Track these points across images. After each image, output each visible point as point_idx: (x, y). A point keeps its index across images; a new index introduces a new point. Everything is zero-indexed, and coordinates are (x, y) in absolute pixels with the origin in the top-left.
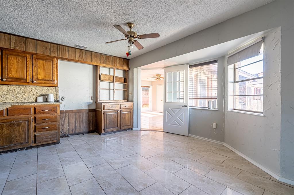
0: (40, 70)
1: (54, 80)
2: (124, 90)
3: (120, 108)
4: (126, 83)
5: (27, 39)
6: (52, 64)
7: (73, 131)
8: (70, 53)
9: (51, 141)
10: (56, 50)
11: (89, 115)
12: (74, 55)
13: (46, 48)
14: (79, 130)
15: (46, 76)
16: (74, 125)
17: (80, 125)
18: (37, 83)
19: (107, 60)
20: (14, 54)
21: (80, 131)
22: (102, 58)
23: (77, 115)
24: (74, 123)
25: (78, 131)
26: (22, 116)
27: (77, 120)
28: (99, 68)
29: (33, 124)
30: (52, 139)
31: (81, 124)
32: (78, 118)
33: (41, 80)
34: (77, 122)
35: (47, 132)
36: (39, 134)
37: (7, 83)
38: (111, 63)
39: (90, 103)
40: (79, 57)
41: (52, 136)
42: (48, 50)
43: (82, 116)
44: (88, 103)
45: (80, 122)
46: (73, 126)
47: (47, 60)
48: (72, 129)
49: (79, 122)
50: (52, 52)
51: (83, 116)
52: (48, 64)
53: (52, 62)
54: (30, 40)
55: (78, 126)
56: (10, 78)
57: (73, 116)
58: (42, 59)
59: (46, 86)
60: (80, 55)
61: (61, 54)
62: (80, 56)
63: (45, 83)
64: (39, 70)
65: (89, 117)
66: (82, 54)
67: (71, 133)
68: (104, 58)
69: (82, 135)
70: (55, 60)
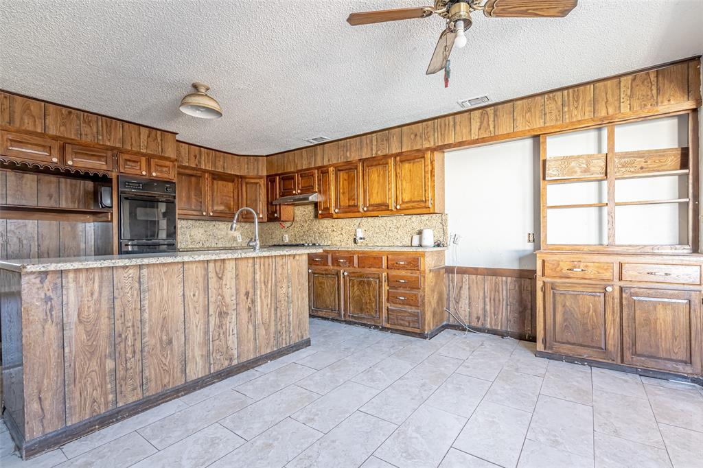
0: (407, 183)
1: (427, 199)
2: (680, 203)
3: (621, 279)
4: (687, 171)
5: (390, 131)
6: (423, 165)
7: (478, 321)
8: (458, 127)
9: (409, 326)
10: (432, 133)
11: (520, 286)
12: (468, 129)
13: (416, 135)
14: (493, 322)
15: (414, 194)
16: (481, 306)
17: (497, 309)
18: (402, 210)
19: (569, 106)
20: (375, 163)
21: (496, 324)
22: (551, 106)
23: (489, 282)
24: (481, 301)
25: (491, 324)
26: (372, 269)
27: (488, 295)
28: (545, 142)
29: (385, 288)
30: (411, 325)
31: (499, 307)
32: (491, 291)
33: (407, 202)
34: (487, 300)
35: (405, 308)
36: (394, 306)
37: (369, 214)
38: (587, 109)
39: (524, 251)
40: (480, 129)
41: (410, 318)
42: (418, 138)
43: (501, 286)
44: (517, 251)
45: (495, 302)
46: (478, 307)
47: (416, 160)
48: (476, 316)
49: (494, 300)
50: (425, 139)
51: (504, 287)
52: (418, 168)
53: (423, 162)
54: (393, 130)
55: (491, 313)
56: (372, 205)
57: (479, 282)
58: (408, 161)
59: (415, 213)
60: (481, 123)
61: (440, 137)
62: (482, 127)
63: (413, 208)
64: (404, 183)
65: (520, 292)
66: (486, 119)
67: (475, 325)
68: (560, 103)
69: (499, 338)
70: (428, 155)
